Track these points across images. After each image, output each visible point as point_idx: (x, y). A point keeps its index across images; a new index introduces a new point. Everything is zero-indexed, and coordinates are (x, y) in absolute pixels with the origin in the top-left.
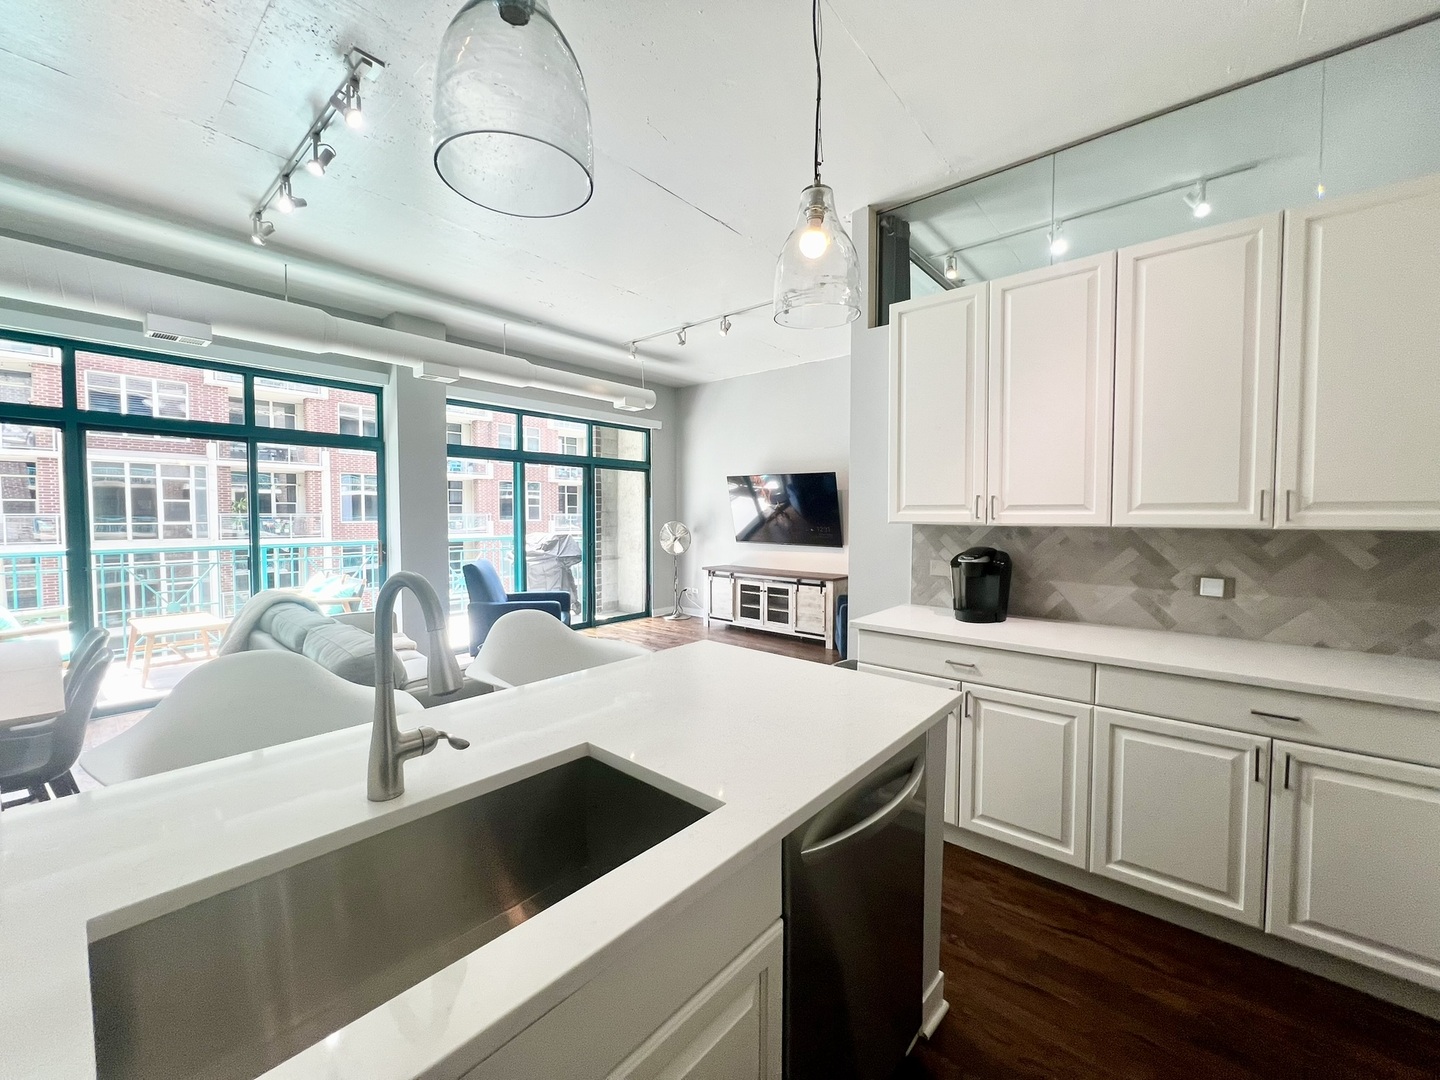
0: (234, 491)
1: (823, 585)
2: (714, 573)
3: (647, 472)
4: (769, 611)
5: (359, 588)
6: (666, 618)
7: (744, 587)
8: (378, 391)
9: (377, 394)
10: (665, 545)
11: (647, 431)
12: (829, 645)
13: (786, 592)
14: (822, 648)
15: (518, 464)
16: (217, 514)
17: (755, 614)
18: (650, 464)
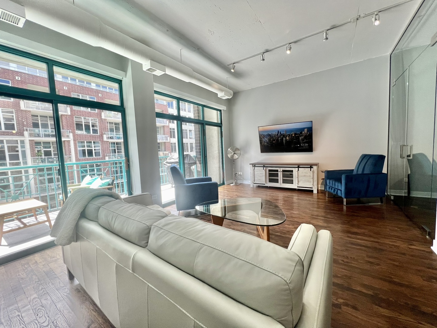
0: (36, 149)
1: (311, 167)
2: (255, 166)
3: (221, 127)
4: (283, 179)
5: (111, 181)
6: (231, 185)
7: (270, 171)
8: (120, 82)
9: (119, 84)
10: (229, 156)
11: (220, 111)
12: (315, 192)
13: (292, 171)
14: (312, 193)
15: (179, 122)
16: (31, 157)
17: (277, 181)
18: (222, 124)
